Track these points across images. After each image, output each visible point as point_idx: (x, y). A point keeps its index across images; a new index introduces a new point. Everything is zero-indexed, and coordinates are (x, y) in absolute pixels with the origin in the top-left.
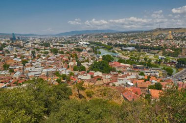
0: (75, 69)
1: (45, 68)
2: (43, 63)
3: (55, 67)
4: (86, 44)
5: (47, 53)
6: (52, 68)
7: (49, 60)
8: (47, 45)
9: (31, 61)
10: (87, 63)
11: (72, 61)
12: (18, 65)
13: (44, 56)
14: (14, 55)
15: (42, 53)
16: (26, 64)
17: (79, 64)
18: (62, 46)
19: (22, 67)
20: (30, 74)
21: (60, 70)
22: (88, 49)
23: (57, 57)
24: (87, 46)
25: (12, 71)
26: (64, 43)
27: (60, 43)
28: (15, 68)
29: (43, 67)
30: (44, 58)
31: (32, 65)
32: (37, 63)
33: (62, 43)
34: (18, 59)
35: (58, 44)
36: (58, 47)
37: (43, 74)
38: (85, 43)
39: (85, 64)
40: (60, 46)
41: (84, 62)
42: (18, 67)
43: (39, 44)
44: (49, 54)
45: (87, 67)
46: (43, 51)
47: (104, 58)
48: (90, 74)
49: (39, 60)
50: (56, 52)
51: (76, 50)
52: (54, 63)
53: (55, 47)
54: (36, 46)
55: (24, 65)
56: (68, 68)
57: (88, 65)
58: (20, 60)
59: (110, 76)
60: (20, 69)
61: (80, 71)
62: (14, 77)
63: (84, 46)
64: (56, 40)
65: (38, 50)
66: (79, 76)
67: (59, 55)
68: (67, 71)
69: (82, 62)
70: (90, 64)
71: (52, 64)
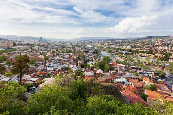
0: (82, 66)
1: (61, 64)
2: (59, 60)
3: (68, 64)
5: (63, 53)
6: (66, 64)
7: (65, 58)
8: (64, 47)
9: (51, 58)
10: (92, 62)
11: (81, 60)
12: (41, 61)
13: (61, 55)
14: (39, 53)
15: (60, 52)
17: (86, 62)
18: (74, 48)
19: (44, 62)
20: (49, 68)
21: (72, 66)
22: (92, 51)
23: (70, 56)
24: (92, 49)
25: (37, 66)
26: (76, 46)
27: (73, 46)
28: (39, 63)
29: (59, 64)
30: (61, 56)
31: (51, 61)
32: (55, 60)
33: (74, 46)
35: (72, 46)
37: (59, 69)
38: (91, 46)
39: (90, 63)
40: (73, 48)
41: (89, 61)
42: (41, 62)
43: (58, 46)
44: (65, 53)
45: (91, 65)
46: (61, 51)
47: (105, 58)
48: (93, 71)
49: (57, 57)
50: (70, 52)
51: (84, 51)
52: (68, 61)
53: (69, 49)
54: (56, 47)
55: (46, 61)
56: (77, 65)
57: (92, 64)
58: (43, 57)
59: (109, 74)
60: (42, 64)
61: (86, 68)
62: (37, 70)
63: (90, 48)
64: (70, 43)
65: (57, 50)
66: (86, 72)
67: (71, 54)
68: (77, 67)
69: (88, 61)
70: (94, 63)
71: (66, 61)
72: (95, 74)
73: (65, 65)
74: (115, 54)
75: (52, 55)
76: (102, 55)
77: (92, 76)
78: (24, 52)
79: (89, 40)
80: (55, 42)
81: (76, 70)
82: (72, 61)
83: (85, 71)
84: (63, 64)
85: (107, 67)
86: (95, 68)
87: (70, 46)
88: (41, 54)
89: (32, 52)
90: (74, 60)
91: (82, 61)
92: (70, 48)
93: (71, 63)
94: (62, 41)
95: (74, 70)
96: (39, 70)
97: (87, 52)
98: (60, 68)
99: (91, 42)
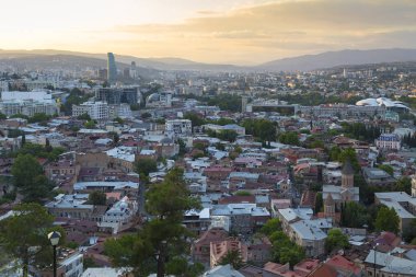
4: (393, 109)
5: (230, 136)
6: (251, 199)
7: (239, 168)
8: (231, 105)
9: (169, 164)
10: (403, 197)
12: (123, 178)
13: (220, 147)
14: (110, 135)
15: (213, 134)
16: (153, 177)
17: (368, 195)
19: (136, 186)
21: (288, 214)
22: (401, 132)
23: (271, 159)
25: (102, 201)
26: (298, 99)
27: (281, 98)
28: (110, 189)
29: (217, 197)
30: (219, 155)
32: (191, 175)
33: (288, 98)
34: (124, 155)
35: (275, 103)
36: (275, 116)
38: (388, 103)
39: (392, 201)
41: (389, 189)
42: (118, 185)
43: (202, 100)
44: (239, 141)
45: (402, 214)
46: (216, 128)
49: (202, 163)
50: (268, 134)
51: (348, 130)
52: (261, 182)
53: (261, 116)
54: (189, 104)
55: (144, 178)
56: (318, 209)
57: (407, 206)
58: (132, 158)
61: (371, 229)
62: (103, 225)
63: (386, 117)
64: (265, 86)
65: (197, 120)
66: (374, 257)
67: (278, 147)
68: (317, 223)
69: (381, 190)
71: (250, 184)
73: (247, 208)
75: (175, 151)
78: (35, 128)
79: (374, 68)
80: (182, 79)
81: (311, 237)
82: (284, 182)
83: (368, 246)
84: (237, 199)
87: (268, 103)
88: (116, 141)
89: (72, 130)
90: (298, 184)
91: (343, 189)
92: (268, 109)
93: (277, 194)
94: (215, 72)
95: (301, 236)
96: (116, 228)
98: (221, 223)
99: (389, 76)
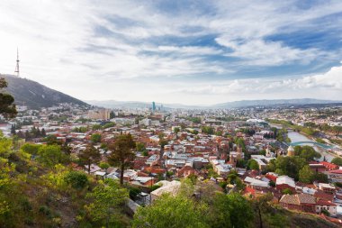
0: (239, 164)
1: (192, 156)
2: (188, 147)
3: (207, 156)
4: (262, 123)
5: (196, 133)
6: (202, 156)
7: (198, 144)
8: (197, 121)
9: (172, 142)
10: (263, 157)
11: (235, 150)
12: (155, 146)
13: (192, 137)
14: (151, 131)
15: (189, 131)
16: (166, 147)
17: (248, 156)
18: (220, 123)
19: (160, 150)
20: (168, 162)
21: (215, 162)
22: (264, 132)
23: (211, 141)
24: (262, 127)
25: (147, 155)
26: (224, 119)
27: (217, 119)
28: (150, 150)
29: (189, 155)
30: (191, 139)
31: (173, 149)
32: (180, 146)
33: (220, 119)
34: (155, 139)
35: (214, 120)
36: (213, 125)
37: (187, 164)
38: (260, 121)
39: (258, 159)
40: (216, 123)
41: (257, 154)
42: (153, 149)
43: (186, 119)
44: (199, 134)
45: (261, 164)
46: (191, 130)
47: (298, 150)
48: (268, 177)
49: (184, 142)
50: (210, 132)
51: (243, 131)
52: (206, 150)
53: (208, 125)
54: (181, 121)
55: (163, 147)
56: (227, 161)
57: (264, 161)
58: (158, 140)
59: (313, 191)
60: (156, 152)
61: (248, 169)
62: (147, 163)
63: (257, 126)
64: (211, 114)
65: (184, 126)
66: (247, 179)
67: (214, 136)
68: (226, 165)
69: (254, 154)
70: (268, 160)
71: (202, 150)
72: (272, 184)
73: (200, 159)
74: (332, 141)
75: (175, 138)
76: (290, 141)
77: (265, 189)
78: (127, 128)
79: (254, 107)
80: (179, 110)
81: (223, 171)
82: (215, 150)
83: (246, 175)
84: (197, 156)
85: (305, 172)
86: (273, 171)
87: (212, 120)
88: (153, 134)
89: (138, 129)
90: (220, 150)
91: (237, 153)
92: (211, 123)
93: (212, 154)
94: (192, 109)
95: (219, 170)
96: (151, 164)
97: (251, 133)
98: (189, 164)
99: (260, 110)
